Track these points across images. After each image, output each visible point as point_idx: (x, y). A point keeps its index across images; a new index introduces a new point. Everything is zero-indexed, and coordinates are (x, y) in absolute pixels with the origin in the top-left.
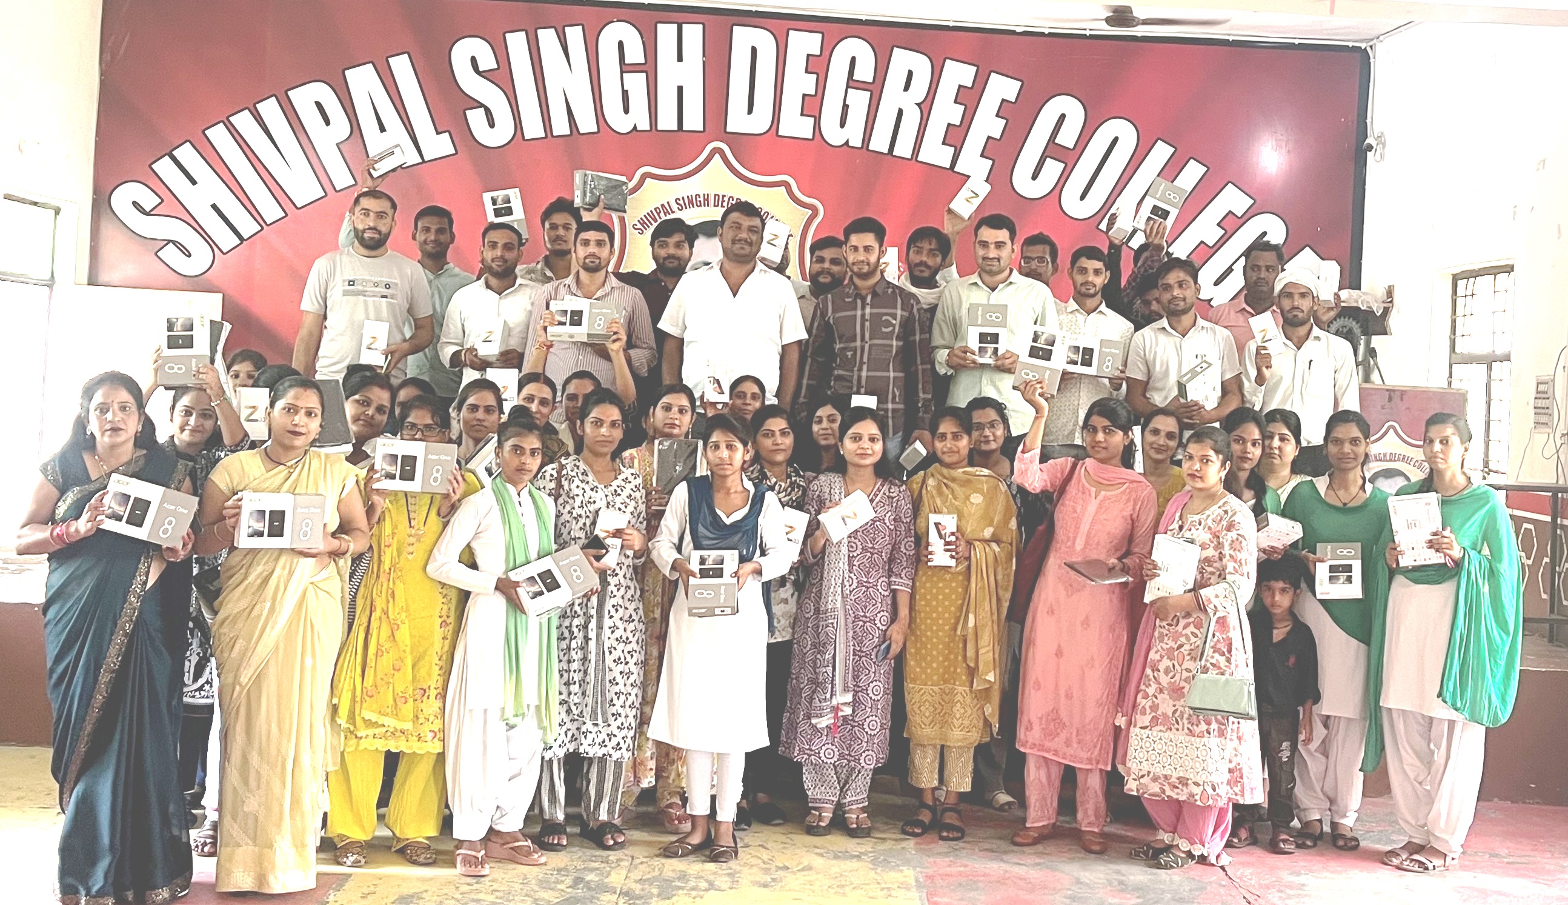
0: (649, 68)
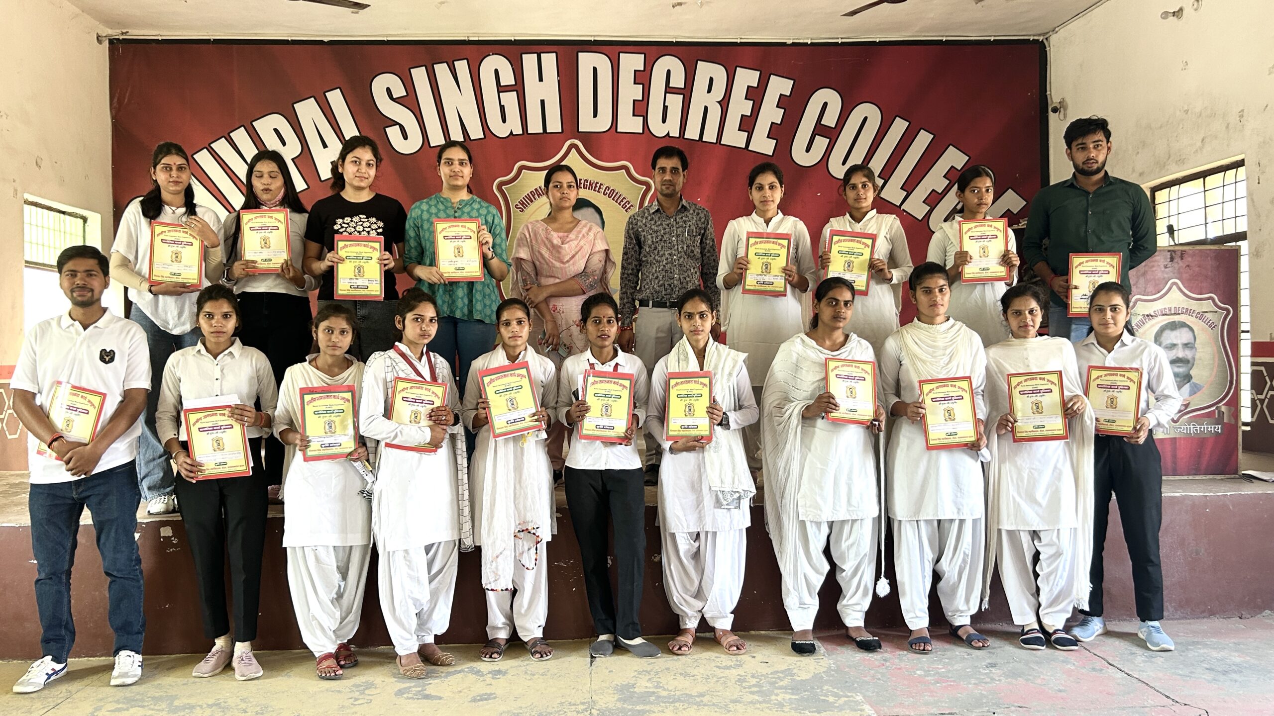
0: (519, 87)
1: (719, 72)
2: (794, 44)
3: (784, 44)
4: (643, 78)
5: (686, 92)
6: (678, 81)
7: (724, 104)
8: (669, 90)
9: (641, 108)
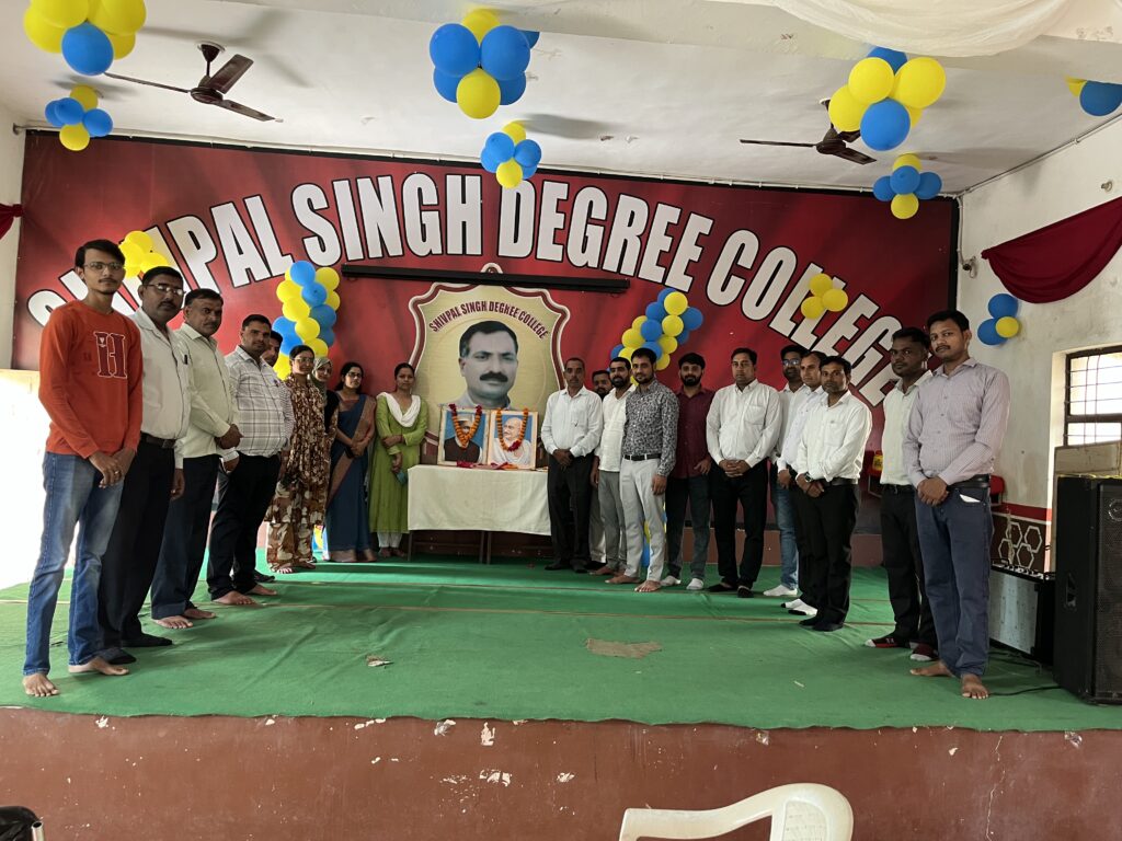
0: (441, 207)
1: (640, 207)
2: (715, 185)
3: (706, 184)
4: (565, 207)
5: (607, 224)
6: (600, 212)
7: (644, 238)
8: (590, 220)
9: (561, 237)
